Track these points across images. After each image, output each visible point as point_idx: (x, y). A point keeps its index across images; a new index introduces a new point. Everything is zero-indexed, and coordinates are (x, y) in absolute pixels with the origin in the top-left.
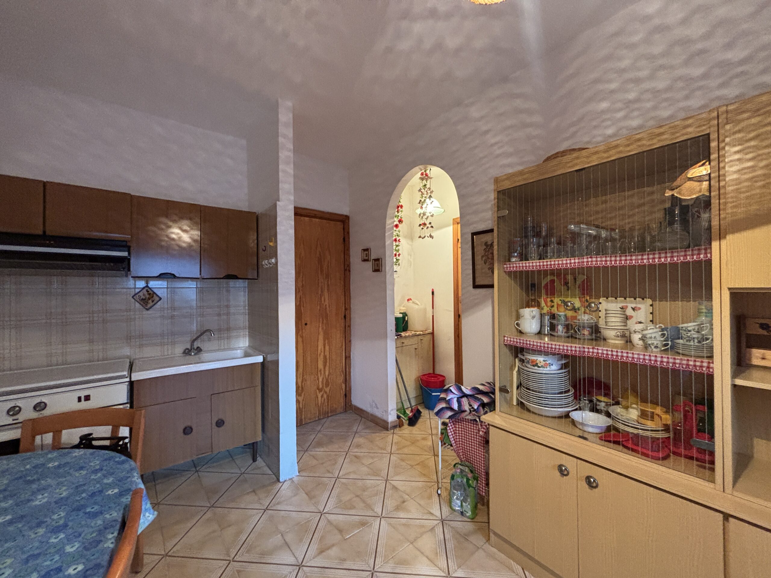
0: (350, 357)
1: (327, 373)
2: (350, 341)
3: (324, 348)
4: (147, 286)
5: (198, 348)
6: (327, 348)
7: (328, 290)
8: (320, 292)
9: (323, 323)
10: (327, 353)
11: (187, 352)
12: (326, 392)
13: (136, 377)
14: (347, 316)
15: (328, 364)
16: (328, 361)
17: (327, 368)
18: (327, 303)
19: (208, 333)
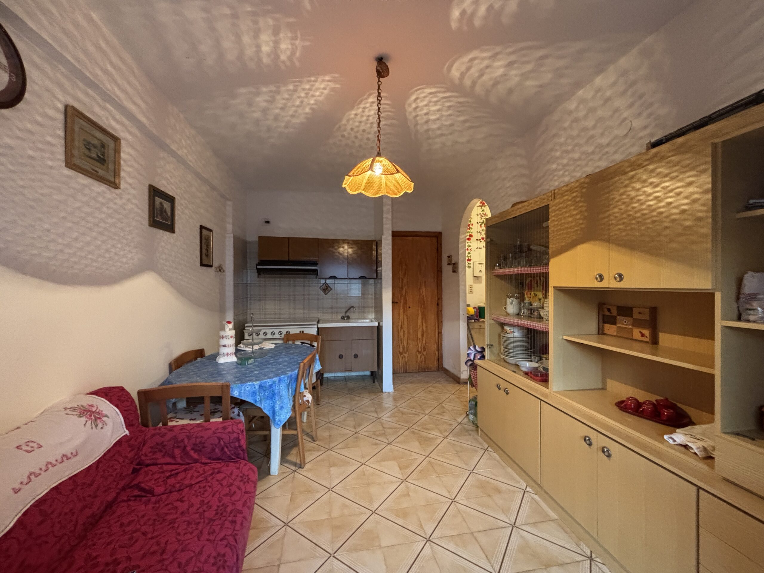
0: (441, 333)
1: (424, 342)
2: (442, 322)
3: (422, 324)
4: (326, 283)
5: (348, 316)
6: (424, 324)
7: (425, 285)
8: (419, 287)
9: (421, 307)
10: (424, 329)
11: (343, 318)
12: (424, 355)
13: (320, 326)
14: (440, 304)
15: (425, 336)
16: (425, 333)
17: (424, 339)
18: (424, 294)
19: (352, 309)
